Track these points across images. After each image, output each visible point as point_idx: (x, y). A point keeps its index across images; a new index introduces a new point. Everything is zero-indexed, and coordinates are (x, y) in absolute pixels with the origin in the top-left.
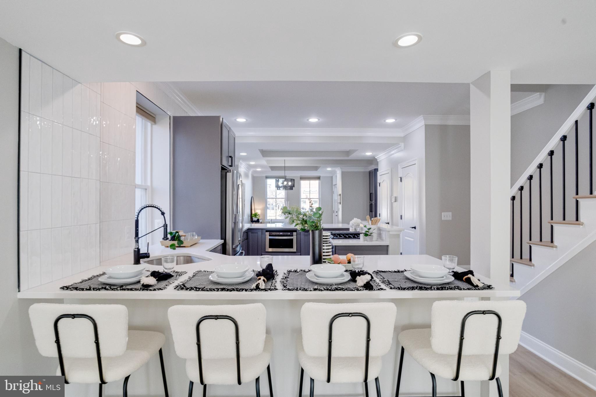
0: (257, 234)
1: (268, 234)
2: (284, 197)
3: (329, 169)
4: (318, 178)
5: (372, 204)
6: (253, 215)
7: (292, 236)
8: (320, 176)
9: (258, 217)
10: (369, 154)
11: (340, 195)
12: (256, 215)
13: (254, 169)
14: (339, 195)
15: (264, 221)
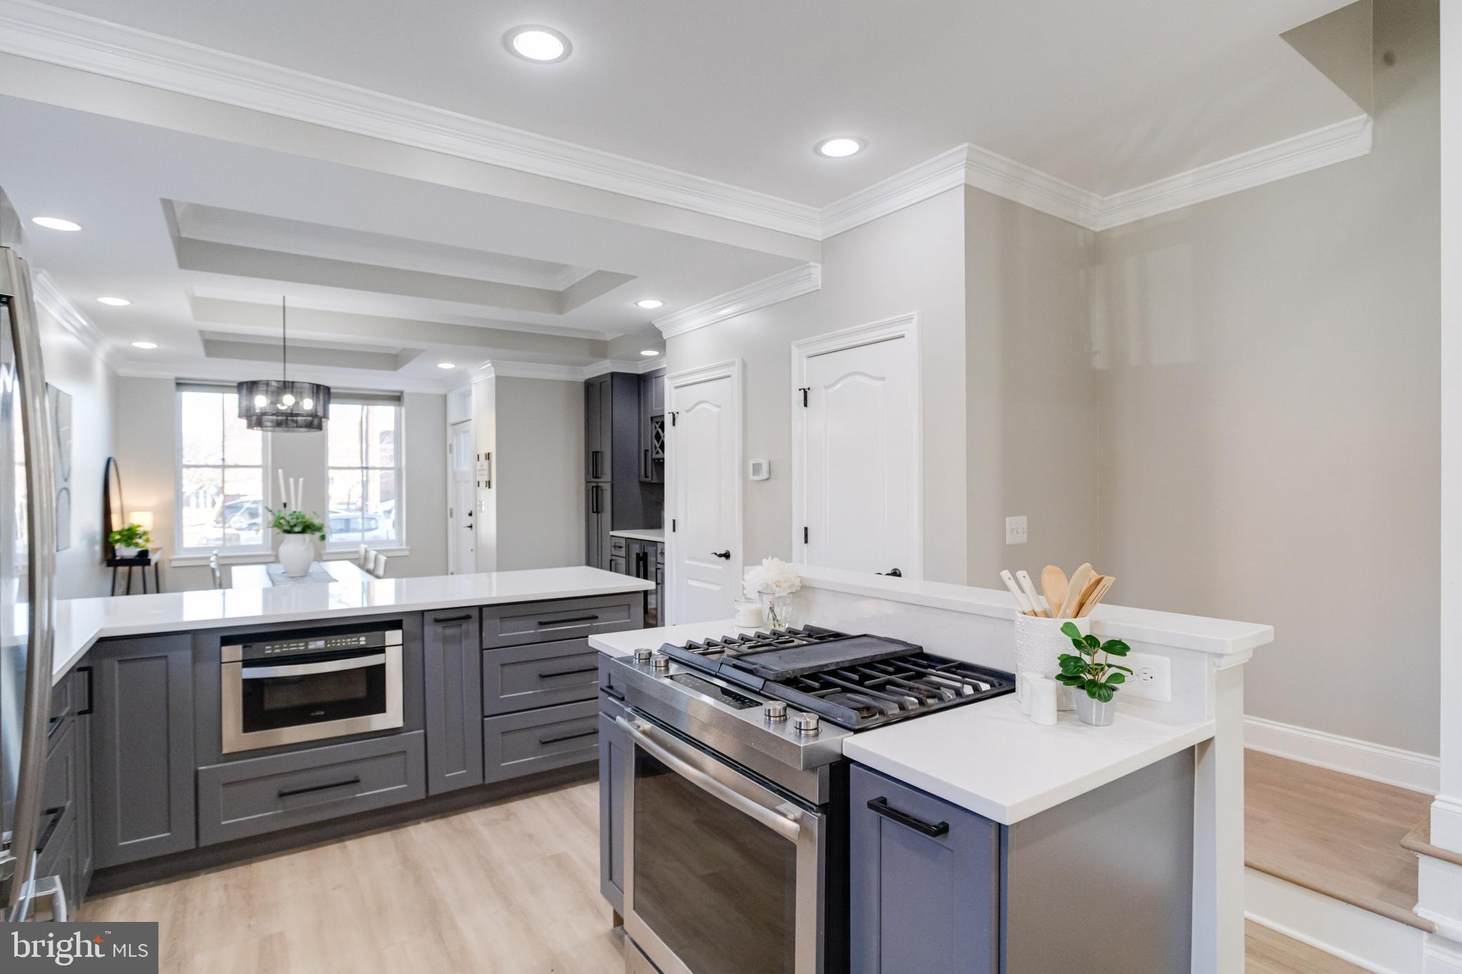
0: (163, 662)
1: (233, 653)
2: (259, 462)
3: (446, 366)
4: (397, 398)
5: (597, 487)
6: (118, 537)
7: (381, 650)
8: (402, 392)
9: (140, 541)
10: (649, 304)
11: (488, 456)
12: (130, 535)
13: (122, 343)
14: (482, 458)
15: (171, 557)
